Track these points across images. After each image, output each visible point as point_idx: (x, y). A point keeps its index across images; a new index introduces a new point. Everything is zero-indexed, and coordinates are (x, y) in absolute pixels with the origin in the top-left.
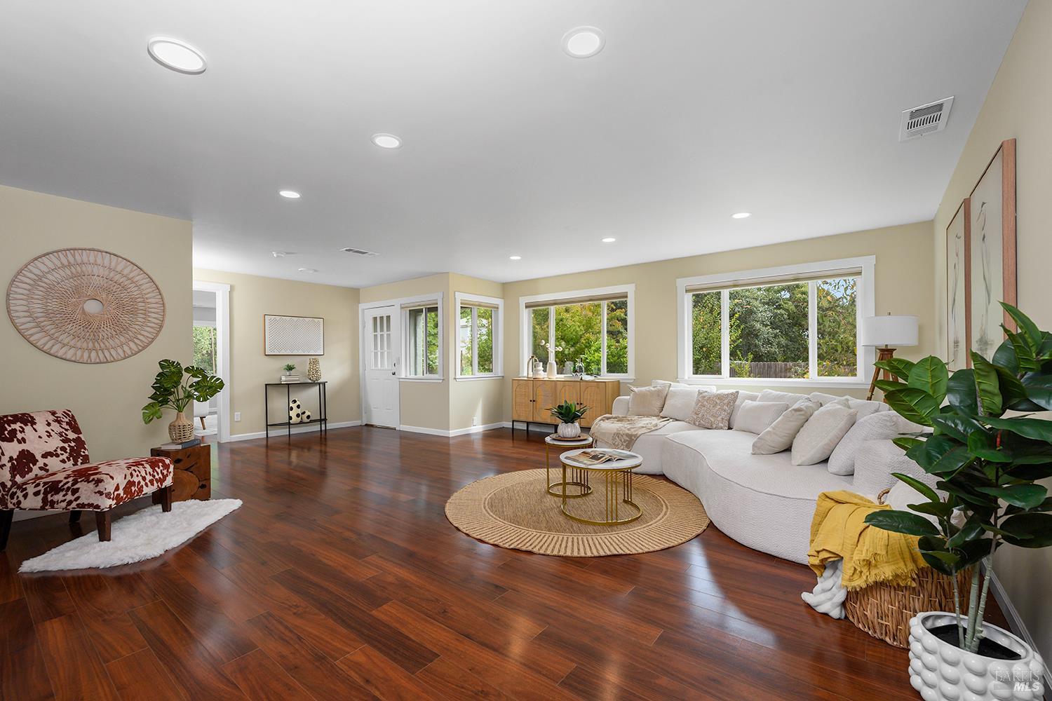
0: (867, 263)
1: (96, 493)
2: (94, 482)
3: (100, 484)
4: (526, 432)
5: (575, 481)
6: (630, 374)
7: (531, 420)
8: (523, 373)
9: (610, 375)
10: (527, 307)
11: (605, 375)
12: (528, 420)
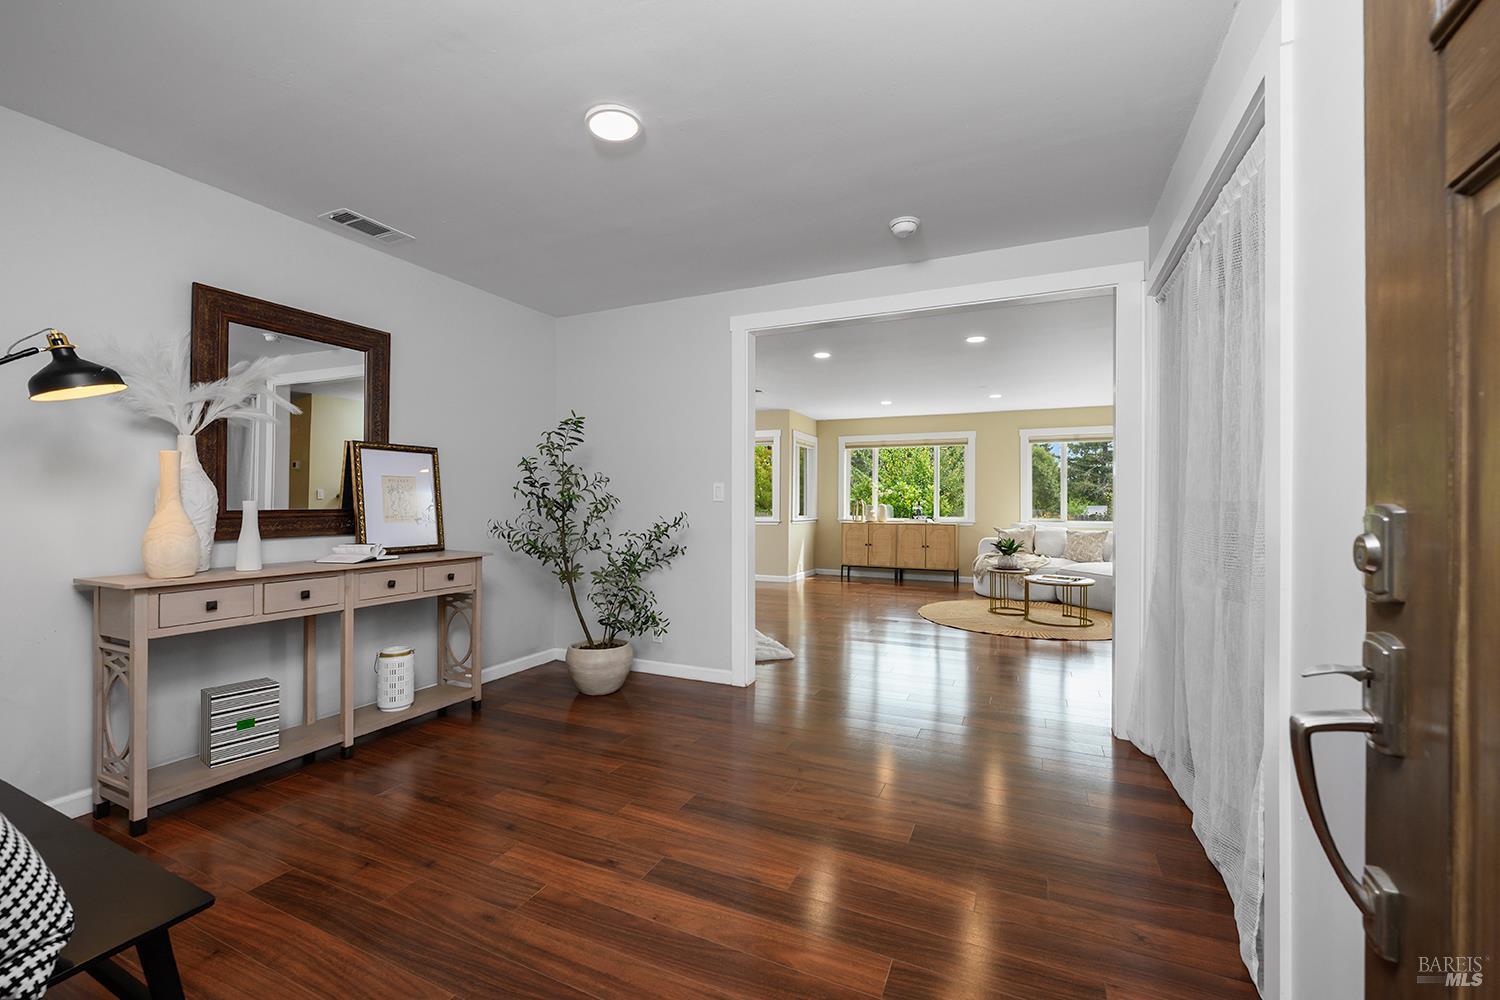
4: (847, 578)
6: (968, 517)
7: (866, 564)
8: (843, 515)
9: (947, 520)
10: (847, 447)
11: (938, 519)
12: (862, 565)
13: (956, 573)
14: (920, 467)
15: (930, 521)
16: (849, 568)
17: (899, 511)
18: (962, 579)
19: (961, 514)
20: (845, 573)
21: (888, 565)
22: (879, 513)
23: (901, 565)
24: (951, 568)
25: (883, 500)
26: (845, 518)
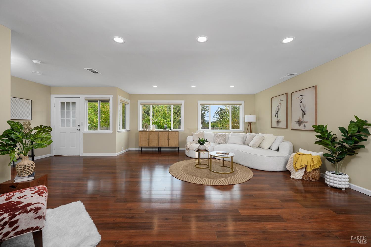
0: (243, 102)
1: (35, 218)
2: (33, 211)
3: (39, 211)
4: (141, 151)
5: (199, 163)
6: (182, 129)
7: (148, 146)
8: (140, 129)
9: (174, 129)
10: (141, 104)
11: (172, 129)
12: (147, 146)
13: (178, 148)
14: (164, 114)
15: (170, 130)
16: (142, 147)
17: (159, 127)
18: (180, 149)
19: (179, 128)
20: (140, 149)
21: (156, 146)
22: (153, 127)
23: (160, 146)
24: (177, 146)
25: (154, 123)
26: (140, 130)
